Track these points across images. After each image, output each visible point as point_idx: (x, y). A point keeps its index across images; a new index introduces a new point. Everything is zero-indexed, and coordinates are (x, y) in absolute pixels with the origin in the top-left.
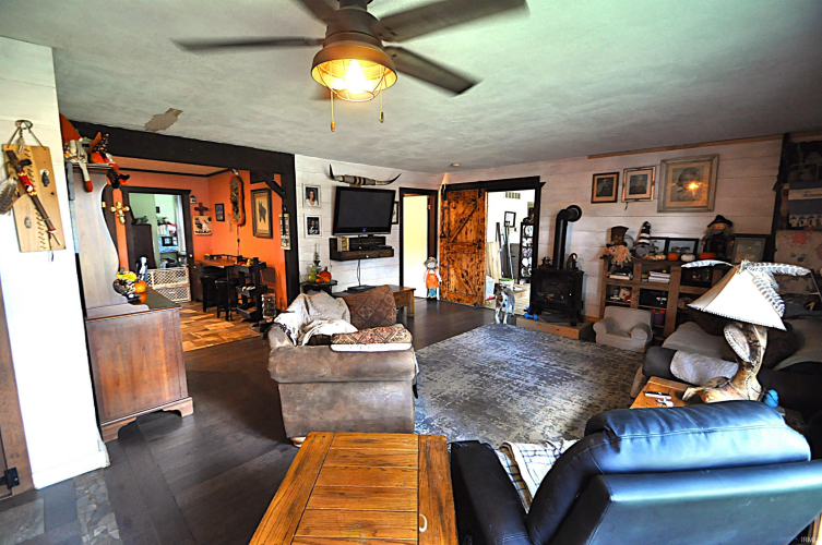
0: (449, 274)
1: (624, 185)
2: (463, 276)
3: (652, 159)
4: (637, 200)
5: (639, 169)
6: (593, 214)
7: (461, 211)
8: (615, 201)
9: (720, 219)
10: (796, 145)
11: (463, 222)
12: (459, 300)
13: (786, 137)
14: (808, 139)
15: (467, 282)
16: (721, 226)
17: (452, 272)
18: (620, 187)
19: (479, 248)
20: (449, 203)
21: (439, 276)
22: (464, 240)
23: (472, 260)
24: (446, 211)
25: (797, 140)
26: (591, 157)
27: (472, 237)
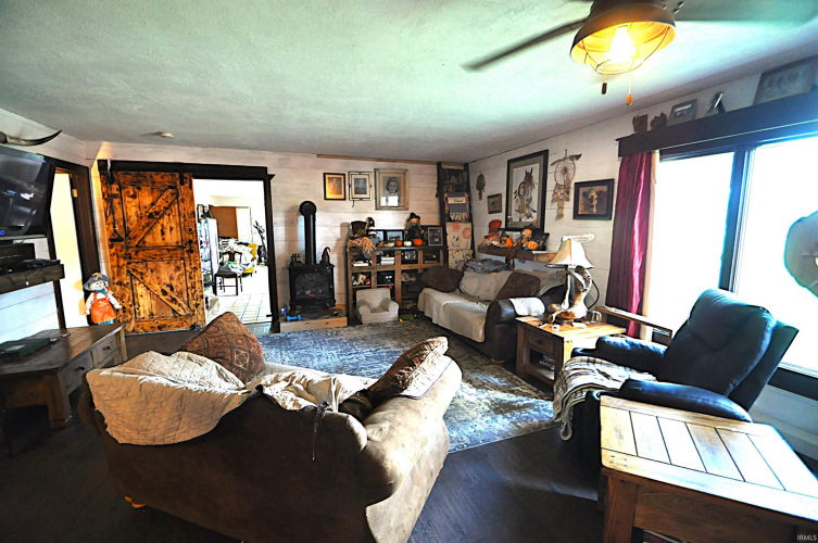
0: (134, 295)
1: (350, 186)
2: (165, 293)
3: (368, 166)
4: (361, 199)
5: (360, 173)
6: (326, 210)
7: (147, 200)
8: (345, 199)
9: (413, 215)
10: (445, 170)
11: (153, 217)
12: (159, 328)
13: (439, 164)
14: (450, 167)
15: (173, 300)
16: (414, 220)
17: (140, 290)
18: (347, 187)
19: (192, 251)
20: (120, 189)
21: (113, 301)
22: (159, 241)
23: (178, 268)
24: (116, 201)
25: (444, 167)
26: (319, 156)
27: (173, 238)
